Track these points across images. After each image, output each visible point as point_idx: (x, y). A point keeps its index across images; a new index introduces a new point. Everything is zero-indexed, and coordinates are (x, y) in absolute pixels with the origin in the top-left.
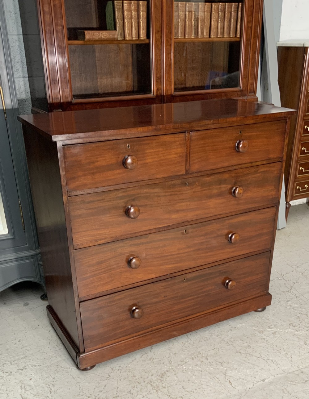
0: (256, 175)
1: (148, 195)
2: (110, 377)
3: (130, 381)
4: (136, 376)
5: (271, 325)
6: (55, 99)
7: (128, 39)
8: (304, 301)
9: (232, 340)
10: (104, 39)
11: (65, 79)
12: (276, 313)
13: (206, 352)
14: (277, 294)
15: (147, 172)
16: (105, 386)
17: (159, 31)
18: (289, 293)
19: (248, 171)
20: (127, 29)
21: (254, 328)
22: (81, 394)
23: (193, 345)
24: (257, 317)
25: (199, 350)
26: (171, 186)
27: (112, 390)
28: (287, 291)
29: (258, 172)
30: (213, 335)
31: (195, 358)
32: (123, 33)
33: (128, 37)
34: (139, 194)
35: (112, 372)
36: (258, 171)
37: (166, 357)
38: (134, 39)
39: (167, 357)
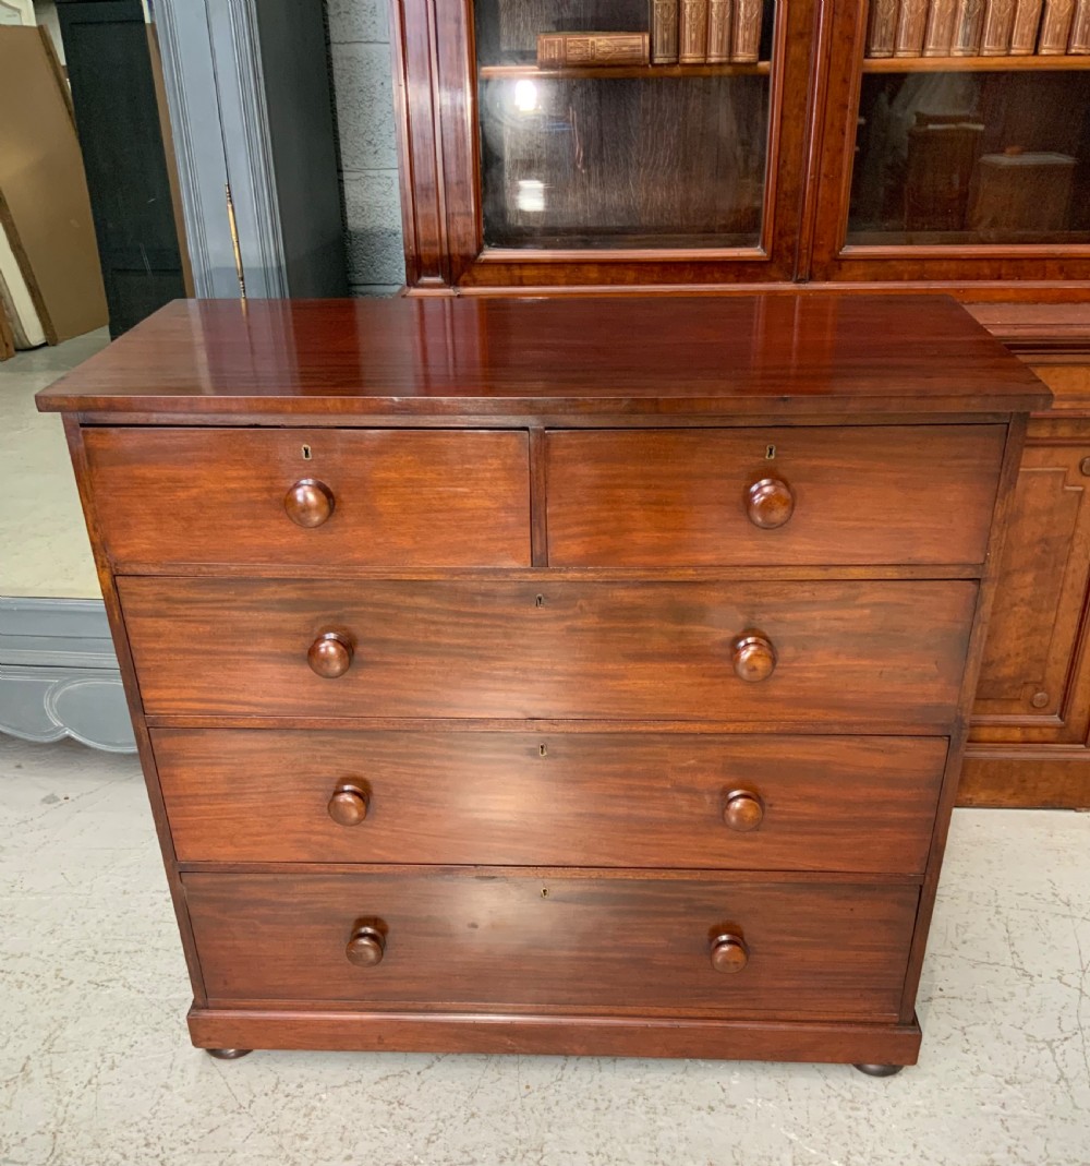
0: (845, 614)
1: (390, 611)
2: (250, 1106)
3: (281, 1146)
4: (307, 1139)
5: (861, 1154)
6: (425, 244)
7: (688, 61)
8: (1076, 1107)
9: (682, 1147)
10: (600, 60)
11: (461, 186)
12: (924, 1111)
13: (563, 1152)
14: (999, 1037)
15: (380, 540)
16: (212, 1131)
17: (801, 35)
18: (1047, 1053)
19: (807, 594)
20: (687, 26)
21: (792, 1136)
22: (143, 1124)
23: (549, 1109)
24: (843, 1099)
25: (549, 1136)
26: (479, 598)
27: (215, 1152)
28: (1043, 1041)
29: (857, 603)
30: (641, 1099)
31: (513, 1159)
32: (672, 41)
33: (690, 56)
34: (355, 604)
35: (266, 1095)
36: (855, 598)
37: (438, 1112)
38: (713, 60)
39: (442, 1115)
